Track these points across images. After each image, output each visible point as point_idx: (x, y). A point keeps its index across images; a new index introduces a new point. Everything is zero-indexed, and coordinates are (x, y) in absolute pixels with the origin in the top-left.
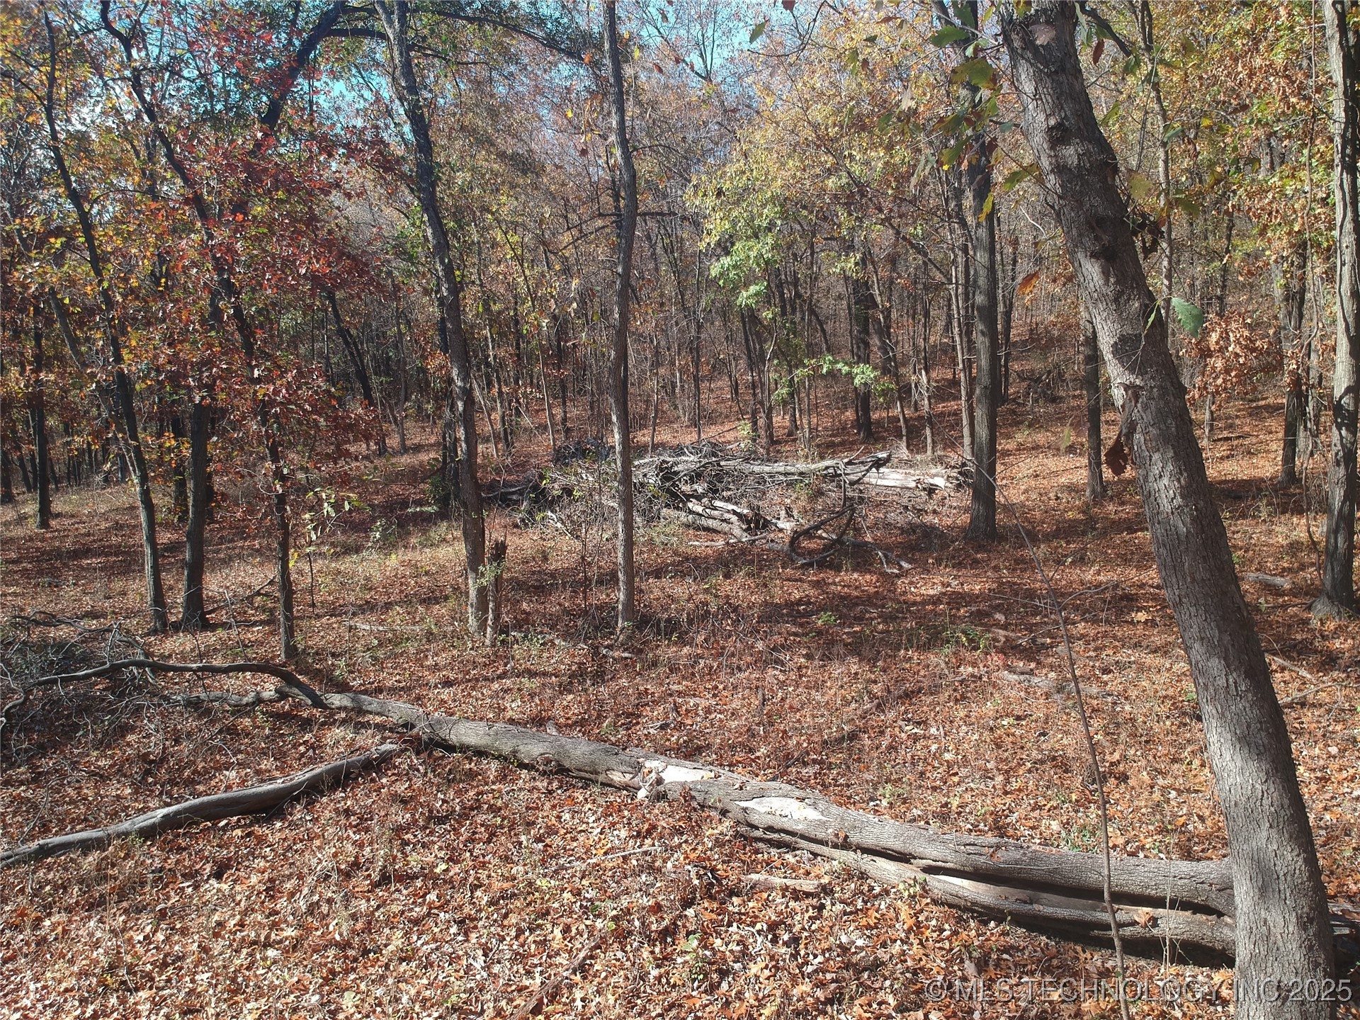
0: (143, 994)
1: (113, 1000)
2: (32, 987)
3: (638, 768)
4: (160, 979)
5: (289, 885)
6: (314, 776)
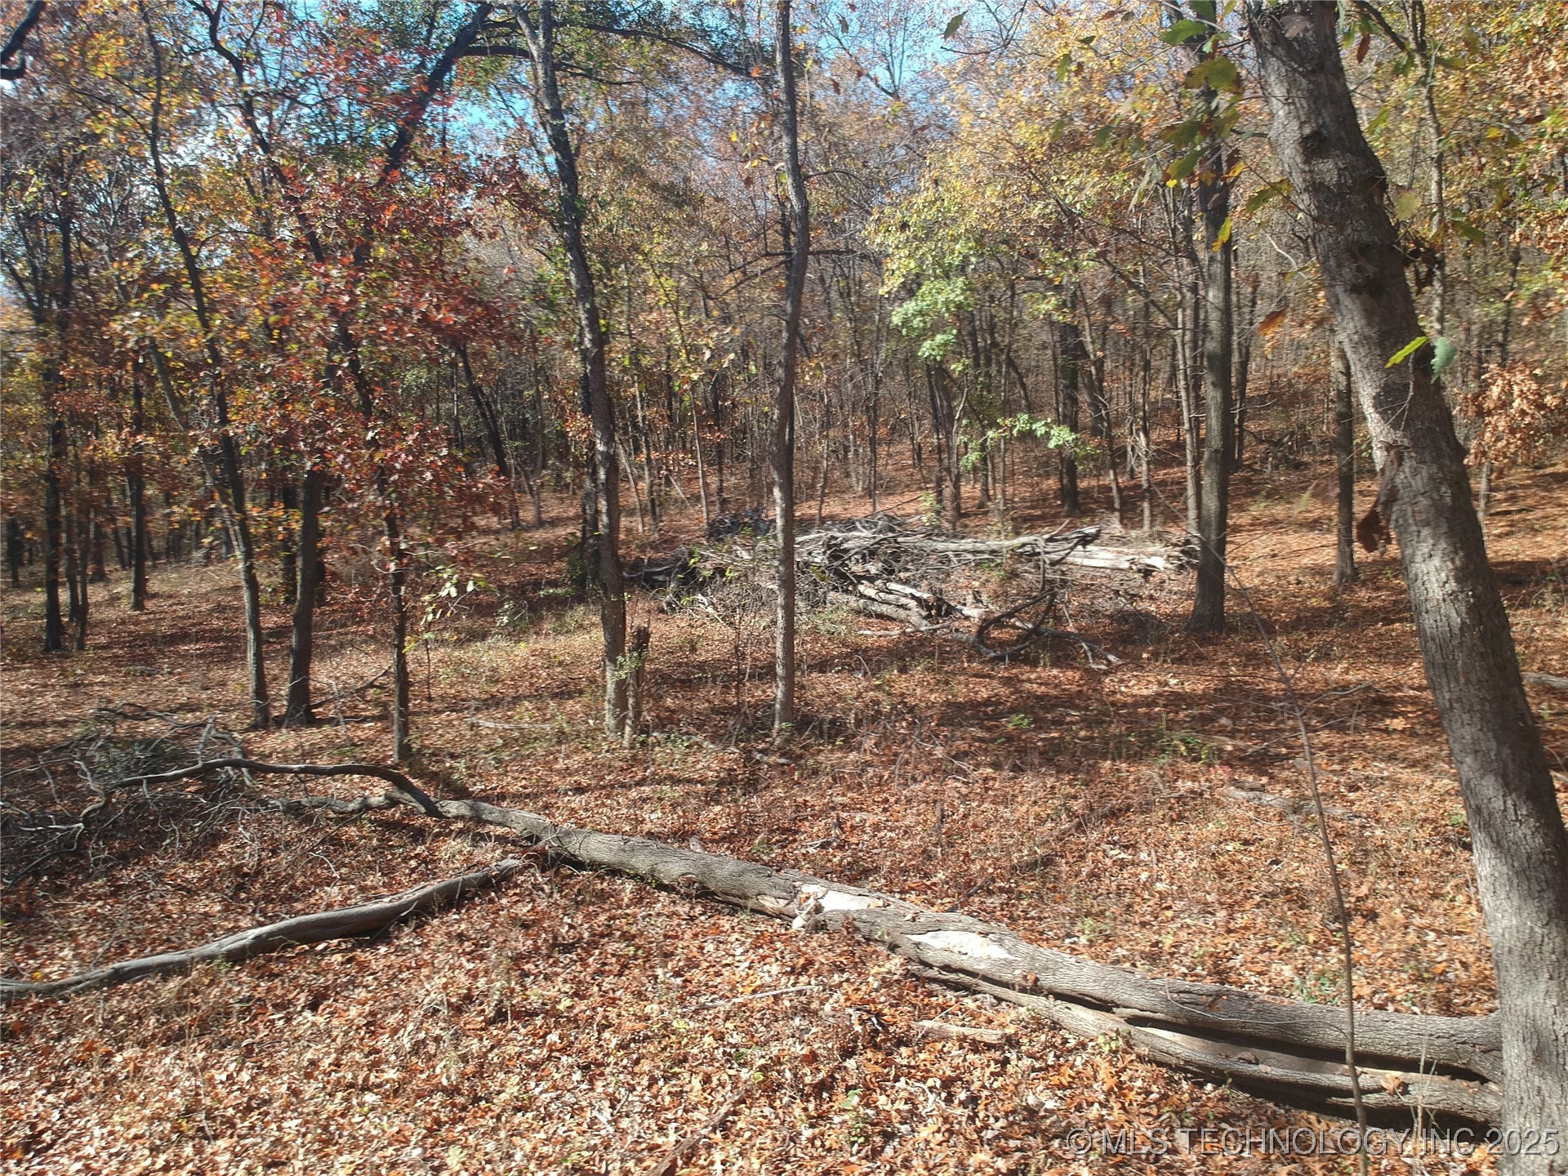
0: (222, 1143)
1: (188, 1150)
2: (97, 1132)
3: (793, 893)
4: (242, 1126)
5: (392, 1020)
6: (425, 896)
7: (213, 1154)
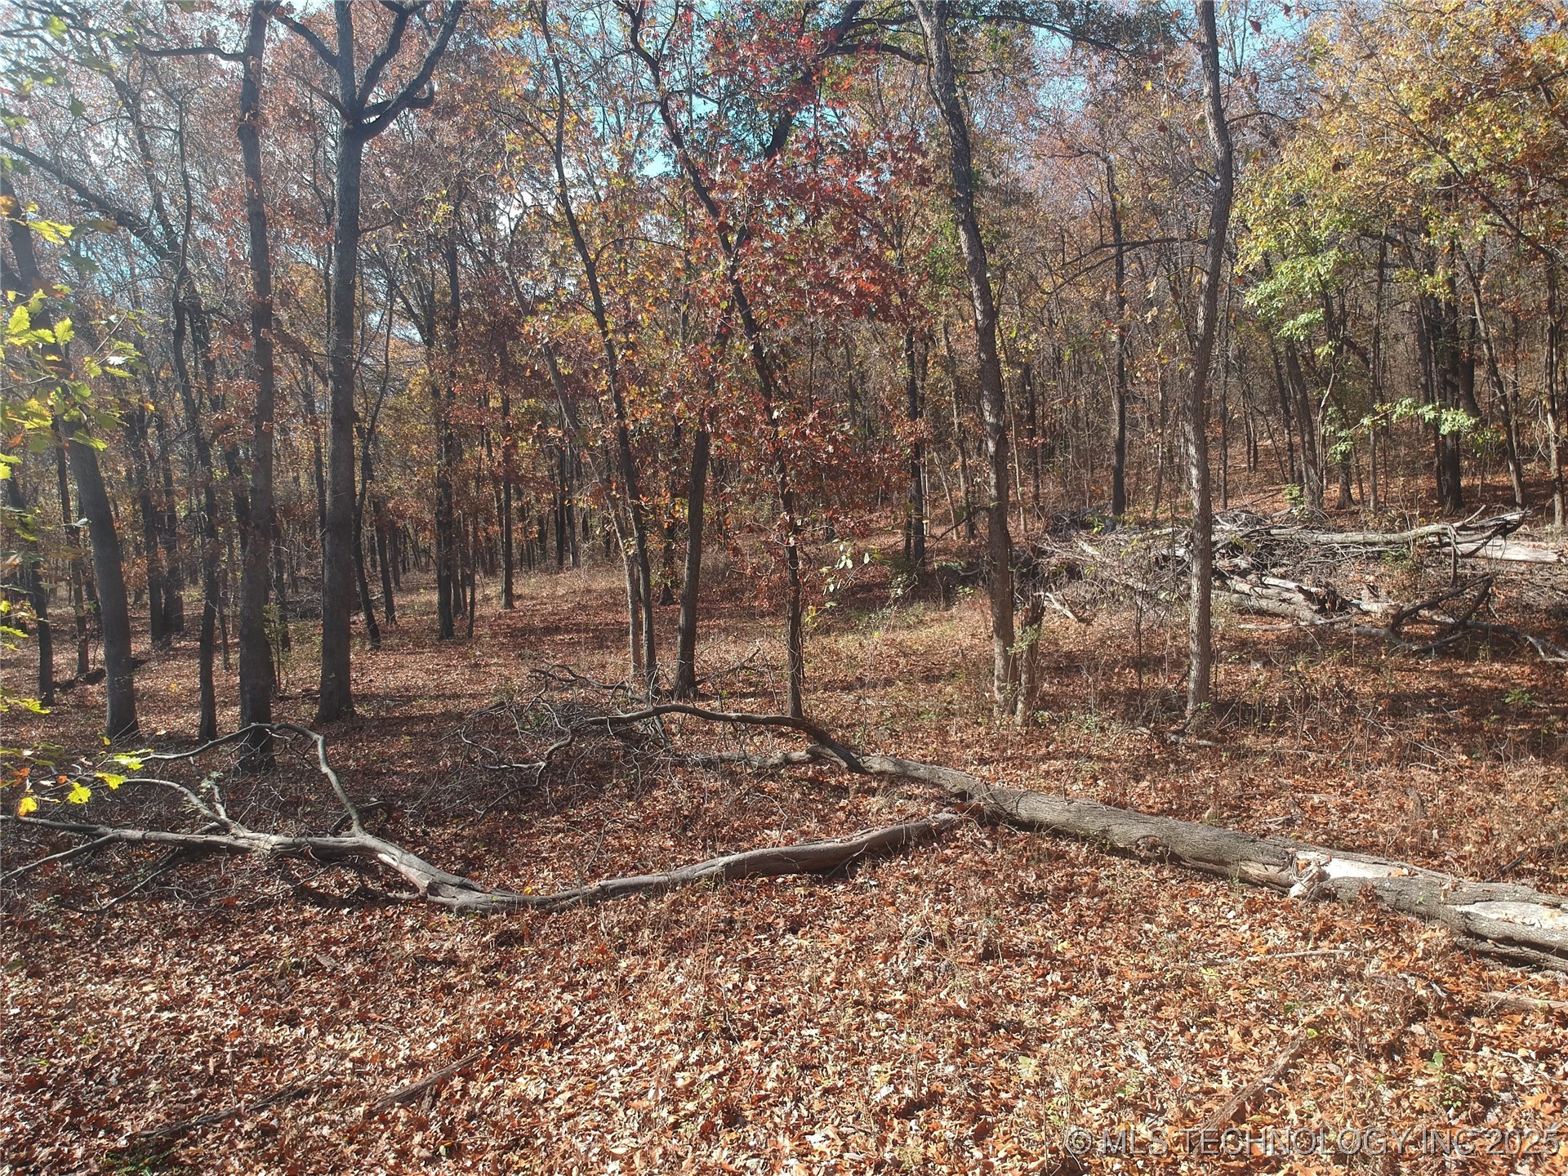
0: (748, 1044)
1: (716, 1049)
3: (1289, 861)
4: (764, 1029)
5: (882, 946)
6: (873, 839)
7: (741, 1053)
